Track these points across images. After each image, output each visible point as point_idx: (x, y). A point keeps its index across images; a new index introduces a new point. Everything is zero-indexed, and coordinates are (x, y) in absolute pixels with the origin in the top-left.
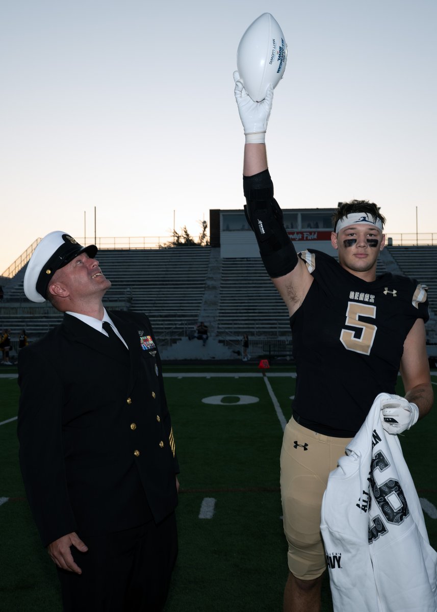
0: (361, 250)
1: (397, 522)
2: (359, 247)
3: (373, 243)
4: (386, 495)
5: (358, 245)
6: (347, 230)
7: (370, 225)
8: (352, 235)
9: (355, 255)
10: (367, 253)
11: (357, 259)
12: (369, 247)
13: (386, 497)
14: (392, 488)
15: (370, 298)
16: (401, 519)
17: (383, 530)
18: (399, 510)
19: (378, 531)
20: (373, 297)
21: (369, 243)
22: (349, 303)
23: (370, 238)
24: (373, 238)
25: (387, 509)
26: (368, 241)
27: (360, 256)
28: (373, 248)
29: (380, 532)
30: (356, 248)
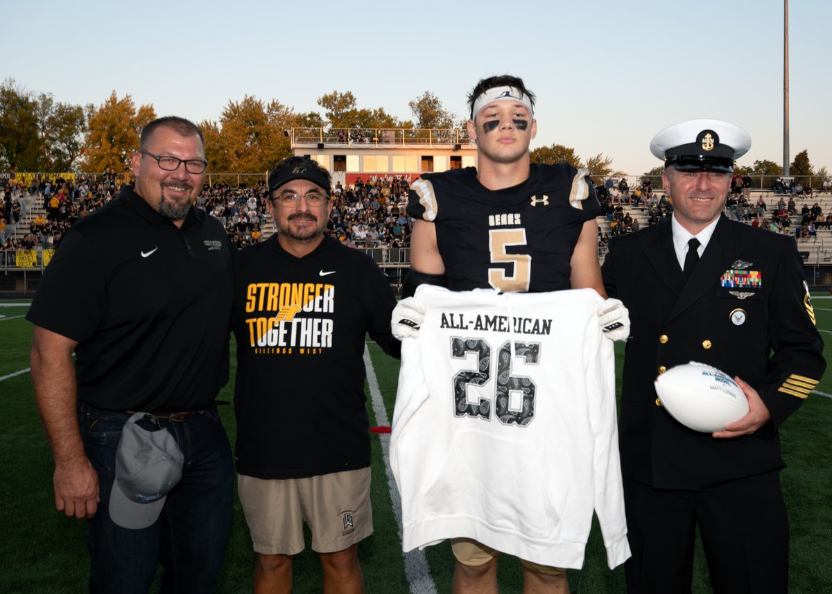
0: (506, 133)
1: (504, 421)
2: (504, 128)
3: (521, 125)
4: (513, 388)
5: (502, 127)
6: (486, 109)
7: (515, 101)
8: (494, 115)
9: (499, 140)
10: (514, 137)
11: (502, 146)
12: (516, 129)
13: (510, 391)
14: (523, 386)
15: (514, 219)
16: (510, 421)
17: (487, 416)
18: (514, 412)
19: (479, 412)
20: (518, 216)
21: (517, 125)
22: (491, 232)
23: (517, 118)
24: (521, 118)
25: (502, 401)
26: (515, 121)
27: (505, 141)
28: (522, 131)
29: (481, 414)
30: (500, 131)
